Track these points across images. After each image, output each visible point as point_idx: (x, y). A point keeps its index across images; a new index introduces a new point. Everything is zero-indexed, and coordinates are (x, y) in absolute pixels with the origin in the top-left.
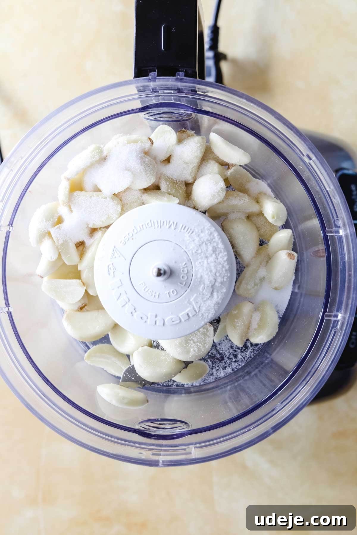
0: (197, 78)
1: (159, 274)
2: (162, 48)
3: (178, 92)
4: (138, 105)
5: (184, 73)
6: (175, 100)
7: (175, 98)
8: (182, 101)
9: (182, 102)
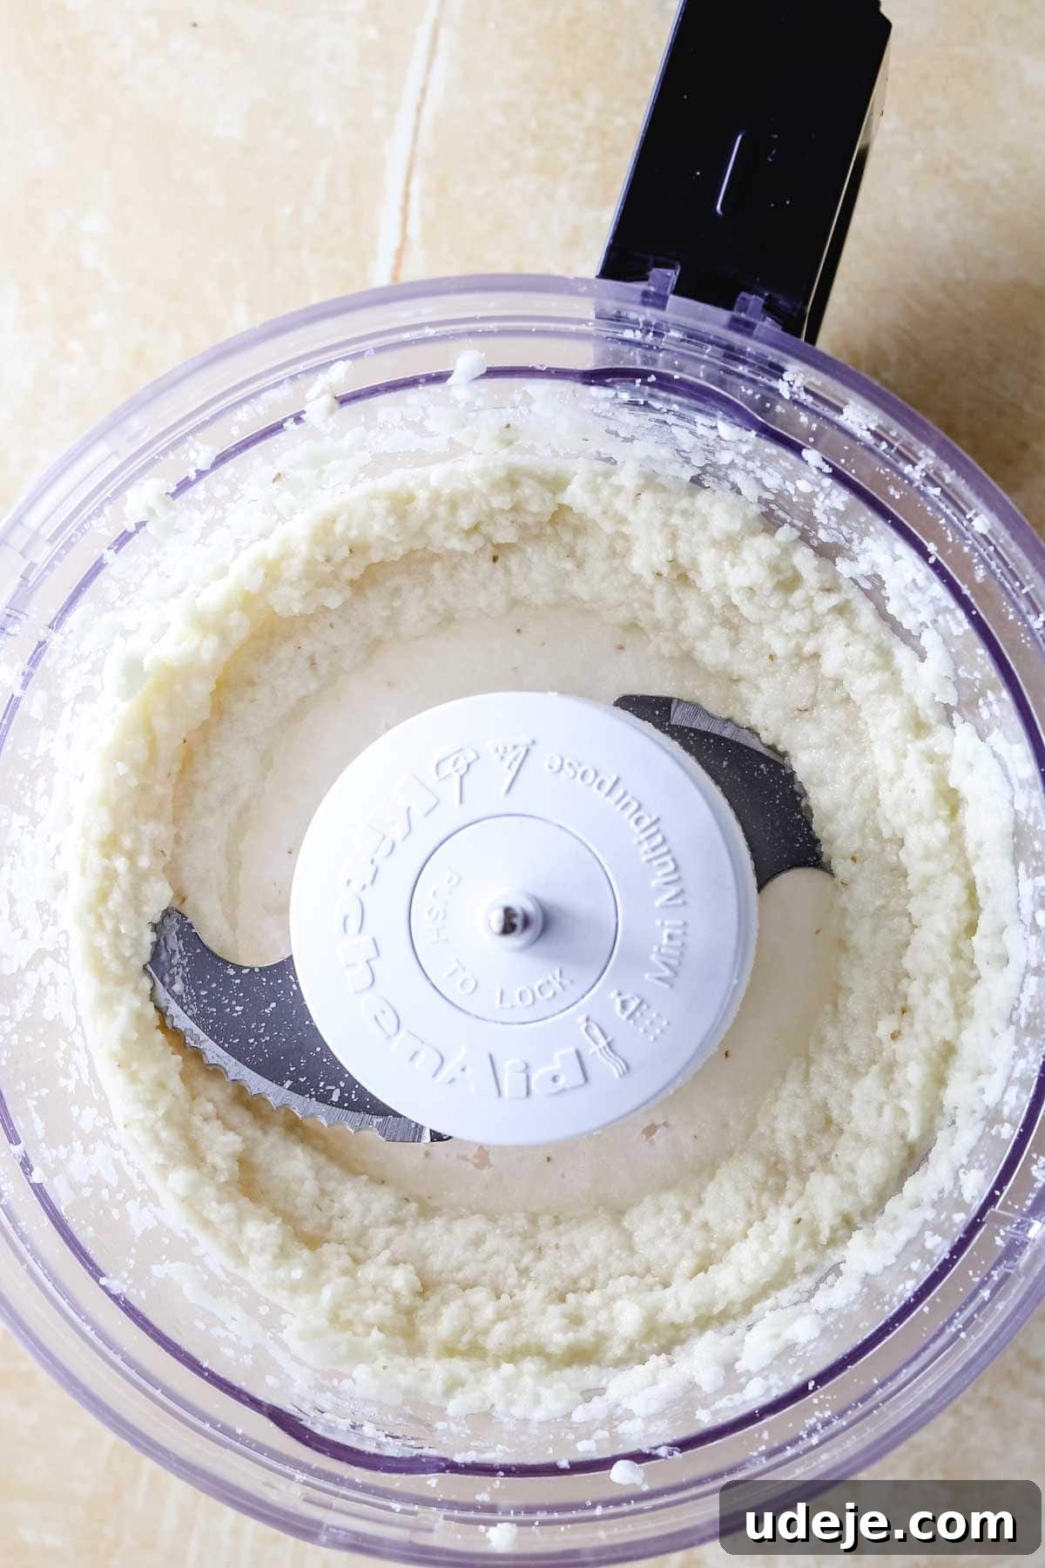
0: (799, 336)
1: (508, 928)
2: (718, 207)
3: (725, 356)
4: (586, 357)
5: (762, 300)
6: (708, 378)
7: (712, 370)
8: (728, 387)
9: (725, 390)
